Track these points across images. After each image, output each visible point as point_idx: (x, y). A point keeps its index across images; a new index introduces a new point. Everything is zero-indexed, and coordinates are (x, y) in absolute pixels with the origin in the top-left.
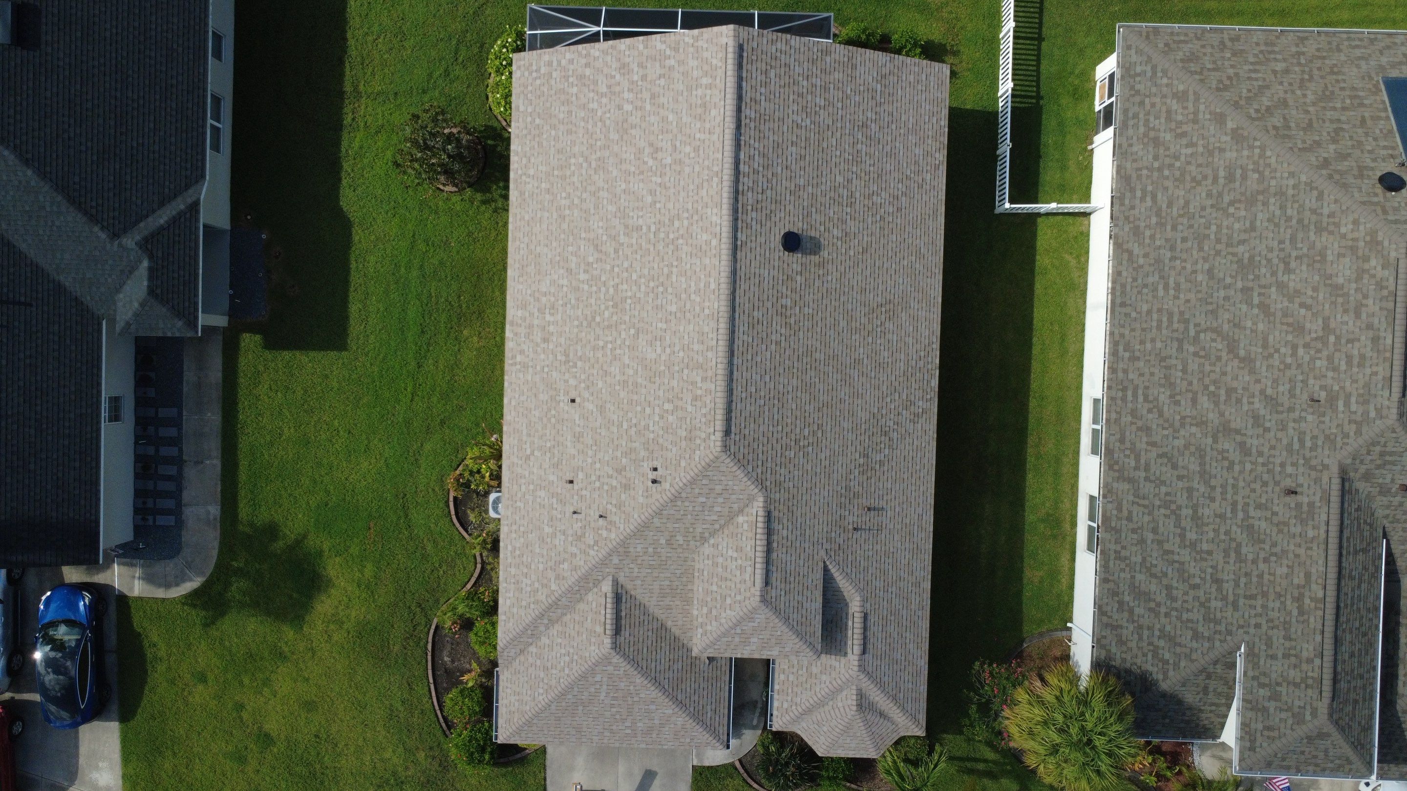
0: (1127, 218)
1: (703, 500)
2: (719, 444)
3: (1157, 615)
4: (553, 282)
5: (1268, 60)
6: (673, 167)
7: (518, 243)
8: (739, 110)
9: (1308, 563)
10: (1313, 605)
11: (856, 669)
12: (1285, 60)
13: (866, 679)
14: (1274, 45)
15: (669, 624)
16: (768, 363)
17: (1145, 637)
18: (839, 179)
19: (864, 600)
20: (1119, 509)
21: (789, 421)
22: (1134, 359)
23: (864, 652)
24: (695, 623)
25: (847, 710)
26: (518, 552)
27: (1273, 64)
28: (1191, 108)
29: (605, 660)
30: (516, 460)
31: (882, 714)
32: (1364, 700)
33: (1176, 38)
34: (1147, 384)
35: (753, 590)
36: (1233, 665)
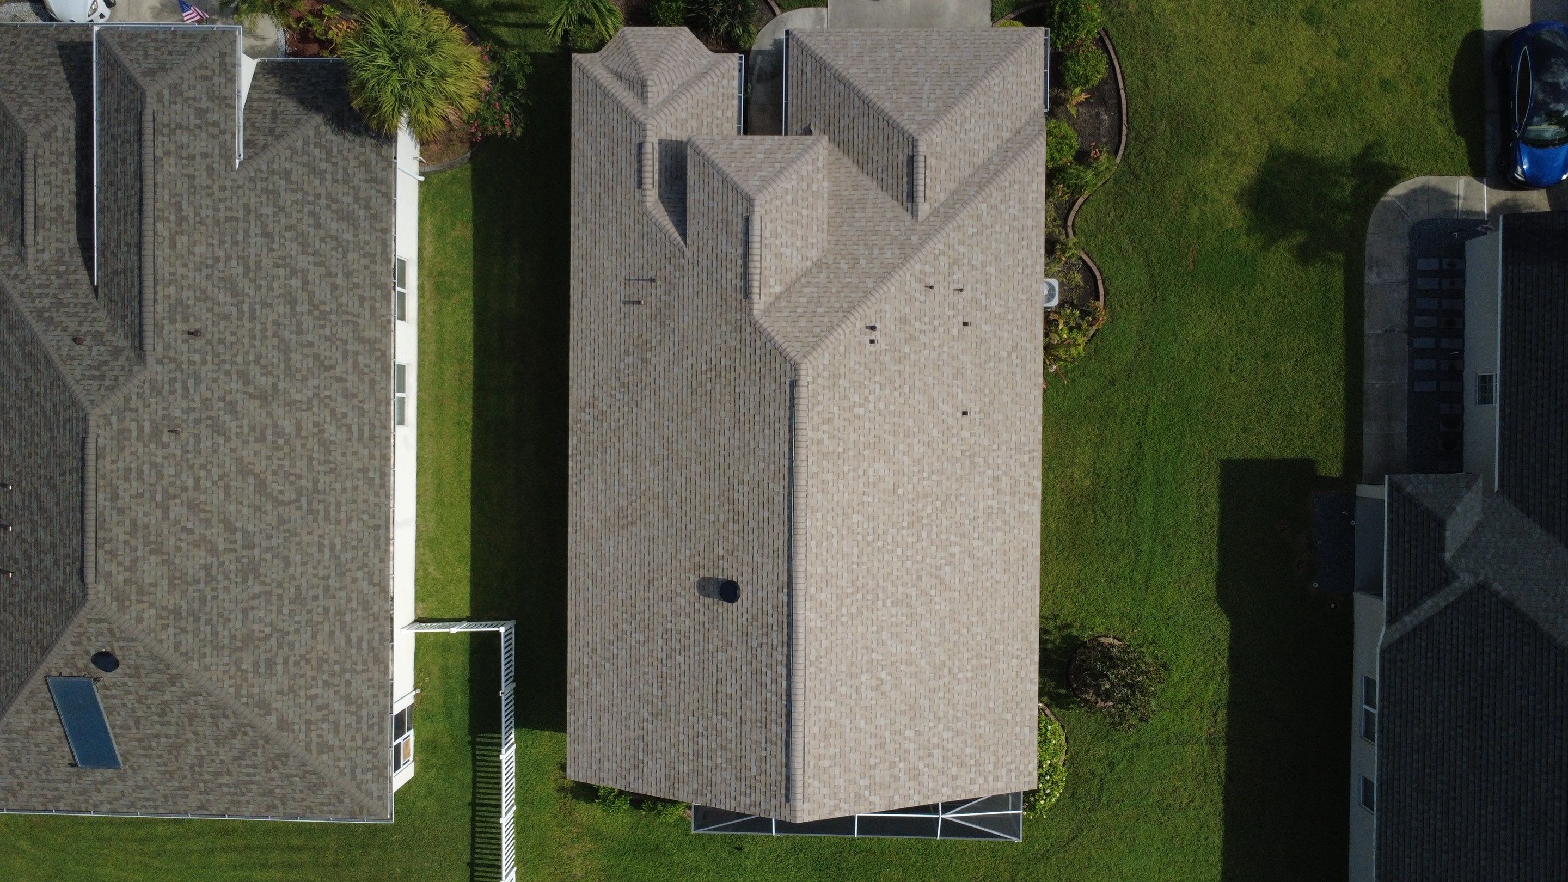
0: (376, 619)
1: (820, 310)
2: (803, 372)
3: (329, 195)
4: (990, 542)
5: (237, 786)
6: (858, 671)
7: (1029, 585)
8: (789, 732)
9: (173, 258)
10: (166, 214)
11: (649, 127)
12: (220, 786)
13: (638, 115)
14: (232, 802)
15: (854, 169)
16: (751, 461)
17: (341, 171)
18: (680, 659)
19: (642, 202)
20: (373, 309)
21: (727, 398)
22: (364, 470)
23: (640, 146)
24: (825, 172)
25: (657, 81)
26: (1025, 243)
27: (231, 782)
28: (313, 734)
29: (925, 127)
30: (1028, 345)
31: (620, 76)
32: (109, 113)
33: (332, 808)
34: (349, 444)
35: (763, 212)
36: (247, 144)
